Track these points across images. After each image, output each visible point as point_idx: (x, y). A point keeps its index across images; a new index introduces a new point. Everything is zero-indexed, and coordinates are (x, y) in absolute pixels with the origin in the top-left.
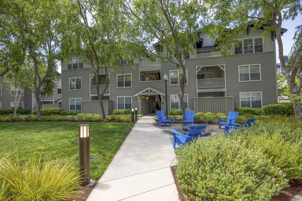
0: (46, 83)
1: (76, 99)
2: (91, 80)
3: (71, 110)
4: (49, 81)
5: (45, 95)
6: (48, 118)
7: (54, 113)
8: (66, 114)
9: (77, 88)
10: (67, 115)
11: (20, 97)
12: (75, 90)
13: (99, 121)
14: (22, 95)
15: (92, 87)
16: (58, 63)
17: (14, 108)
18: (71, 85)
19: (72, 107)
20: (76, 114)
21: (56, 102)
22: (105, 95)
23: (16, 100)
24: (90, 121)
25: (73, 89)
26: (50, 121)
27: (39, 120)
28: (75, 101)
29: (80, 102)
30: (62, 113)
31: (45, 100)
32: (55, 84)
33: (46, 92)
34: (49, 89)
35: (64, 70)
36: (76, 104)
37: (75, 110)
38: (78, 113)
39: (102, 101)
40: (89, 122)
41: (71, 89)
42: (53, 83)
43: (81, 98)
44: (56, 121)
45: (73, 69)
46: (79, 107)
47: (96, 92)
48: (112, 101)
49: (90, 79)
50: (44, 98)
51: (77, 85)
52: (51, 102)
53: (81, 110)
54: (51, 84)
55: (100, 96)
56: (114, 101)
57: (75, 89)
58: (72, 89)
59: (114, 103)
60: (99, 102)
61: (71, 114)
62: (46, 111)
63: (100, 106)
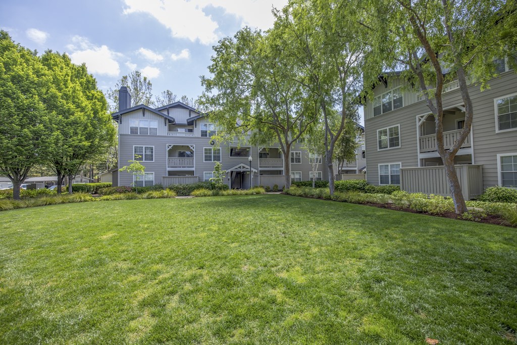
0: (344, 144)
1: (389, 164)
2: (421, 126)
3: (381, 183)
4: (348, 140)
5: (343, 161)
6: (344, 196)
7: (355, 188)
8: (372, 190)
9: (392, 145)
10: (375, 192)
11: (317, 166)
12: (389, 148)
13: (445, 214)
14: (320, 162)
15: (422, 140)
16: (361, 111)
17: (312, 179)
18: (380, 142)
19: (384, 179)
20: (390, 193)
21: (360, 171)
22: (460, 152)
23: (313, 169)
24: (421, 212)
25: (385, 148)
26: (346, 201)
27: (332, 198)
28: (389, 167)
29: (398, 169)
30: (367, 188)
31: (343, 169)
32: (357, 144)
33: (345, 157)
34: (348, 153)
35: (368, 118)
36: (390, 174)
37: (389, 183)
38: (394, 190)
39: (453, 168)
40: (418, 215)
41: (380, 148)
42: (353, 142)
43: (400, 163)
44: (353, 203)
45: (383, 113)
46: (395, 179)
47: (436, 148)
48: (479, 166)
49: (418, 124)
50: (342, 165)
51: (391, 140)
52: (354, 171)
53: (401, 185)
54: (351, 144)
55: (447, 156)
56: (486, 167)
57: (387, 147)
58: (383, 148)
59: (486, 171)
60: (444, 170)
61: (382, 191)
62: (343, 185)
63: (448, 178)
